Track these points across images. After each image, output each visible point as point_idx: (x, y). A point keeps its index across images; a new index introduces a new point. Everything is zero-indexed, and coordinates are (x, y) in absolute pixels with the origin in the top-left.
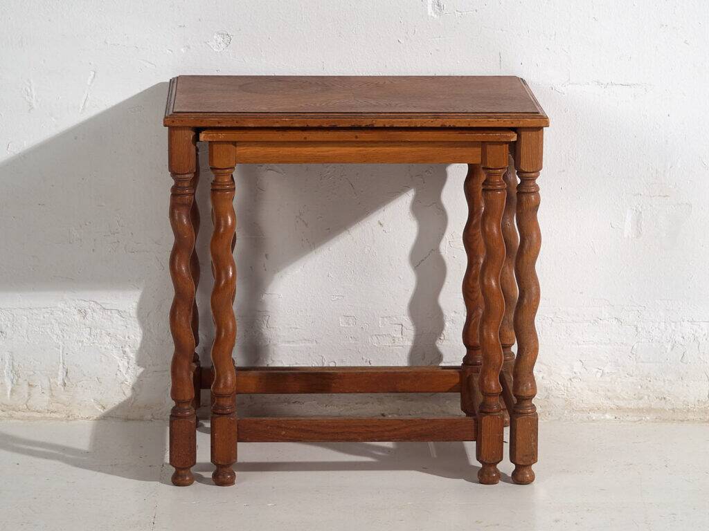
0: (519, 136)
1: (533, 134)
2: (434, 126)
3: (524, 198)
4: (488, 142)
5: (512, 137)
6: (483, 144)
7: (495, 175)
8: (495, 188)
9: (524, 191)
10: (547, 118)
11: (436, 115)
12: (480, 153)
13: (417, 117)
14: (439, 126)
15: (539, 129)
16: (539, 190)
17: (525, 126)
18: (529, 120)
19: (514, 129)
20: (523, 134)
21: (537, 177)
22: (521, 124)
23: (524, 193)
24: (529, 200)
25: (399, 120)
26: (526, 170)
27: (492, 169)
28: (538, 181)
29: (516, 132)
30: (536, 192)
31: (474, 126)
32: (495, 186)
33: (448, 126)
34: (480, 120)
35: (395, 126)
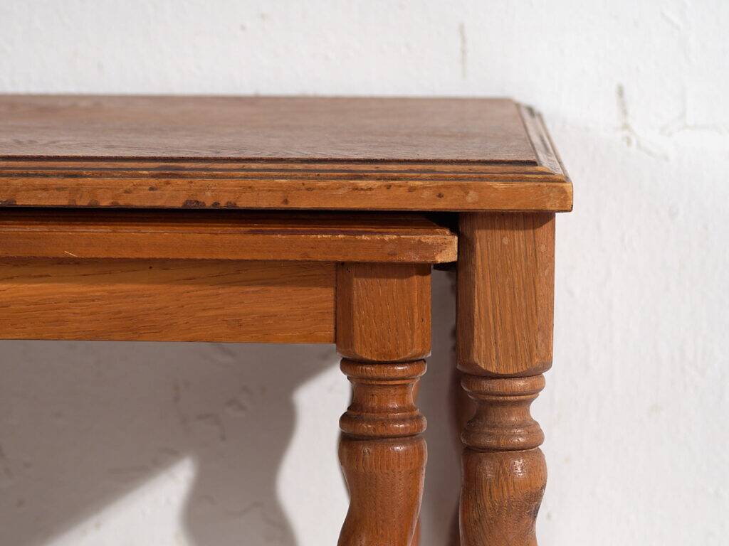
0: (465, 246)
1: (517, 239)
2: (159, 203)
3: (488, 470)
4: (357, 264)
5: (442, 248)
6: (341, 273)
7: (384, 383)
8: (381, 431)
9: (491, 442)
10: (565, 179)
11: (170, 167)
12: (331, 304)
13: (100, 173)
14: (178, 204)
15: (540, 219)
16: (540, 439)
17: (486, 206)
18: (499, 185)
19: (450, 220)
20: (484, 240)
21: (534, 392)
22: (471, 201)
23: (487, 450)
24: (504, 474)
25: (38, 181)
26: (493, 369)
27: (372, 363)
28: (538, 410)
29: (455, 230)
30: (531, 448)
31: (304, 205)
32: (385, 423)
33: (209, 204)
34: (322, 184)
35: (19, 203)
